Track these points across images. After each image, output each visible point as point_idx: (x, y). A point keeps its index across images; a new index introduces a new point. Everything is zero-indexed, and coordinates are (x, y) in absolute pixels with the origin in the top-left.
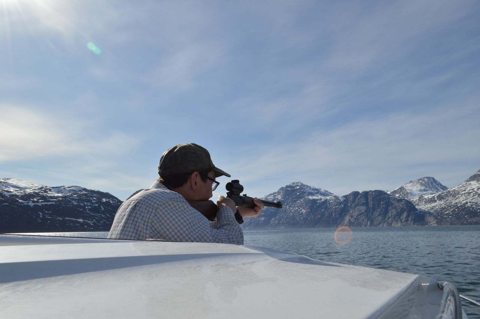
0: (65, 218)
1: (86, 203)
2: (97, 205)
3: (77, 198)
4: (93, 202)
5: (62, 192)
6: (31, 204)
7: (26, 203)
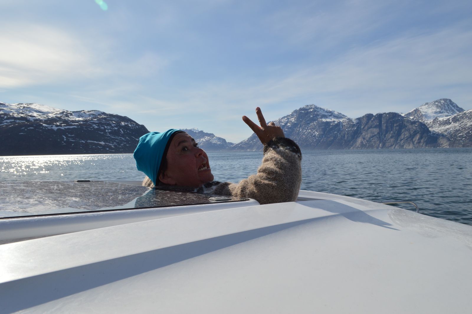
0: (88, 141)
1: (106, 127)
2: (116, 128)
3: (97, 122)
4: (113, 125)
5: (83, 116)
6: (55, 128)
7: (50, 127)
